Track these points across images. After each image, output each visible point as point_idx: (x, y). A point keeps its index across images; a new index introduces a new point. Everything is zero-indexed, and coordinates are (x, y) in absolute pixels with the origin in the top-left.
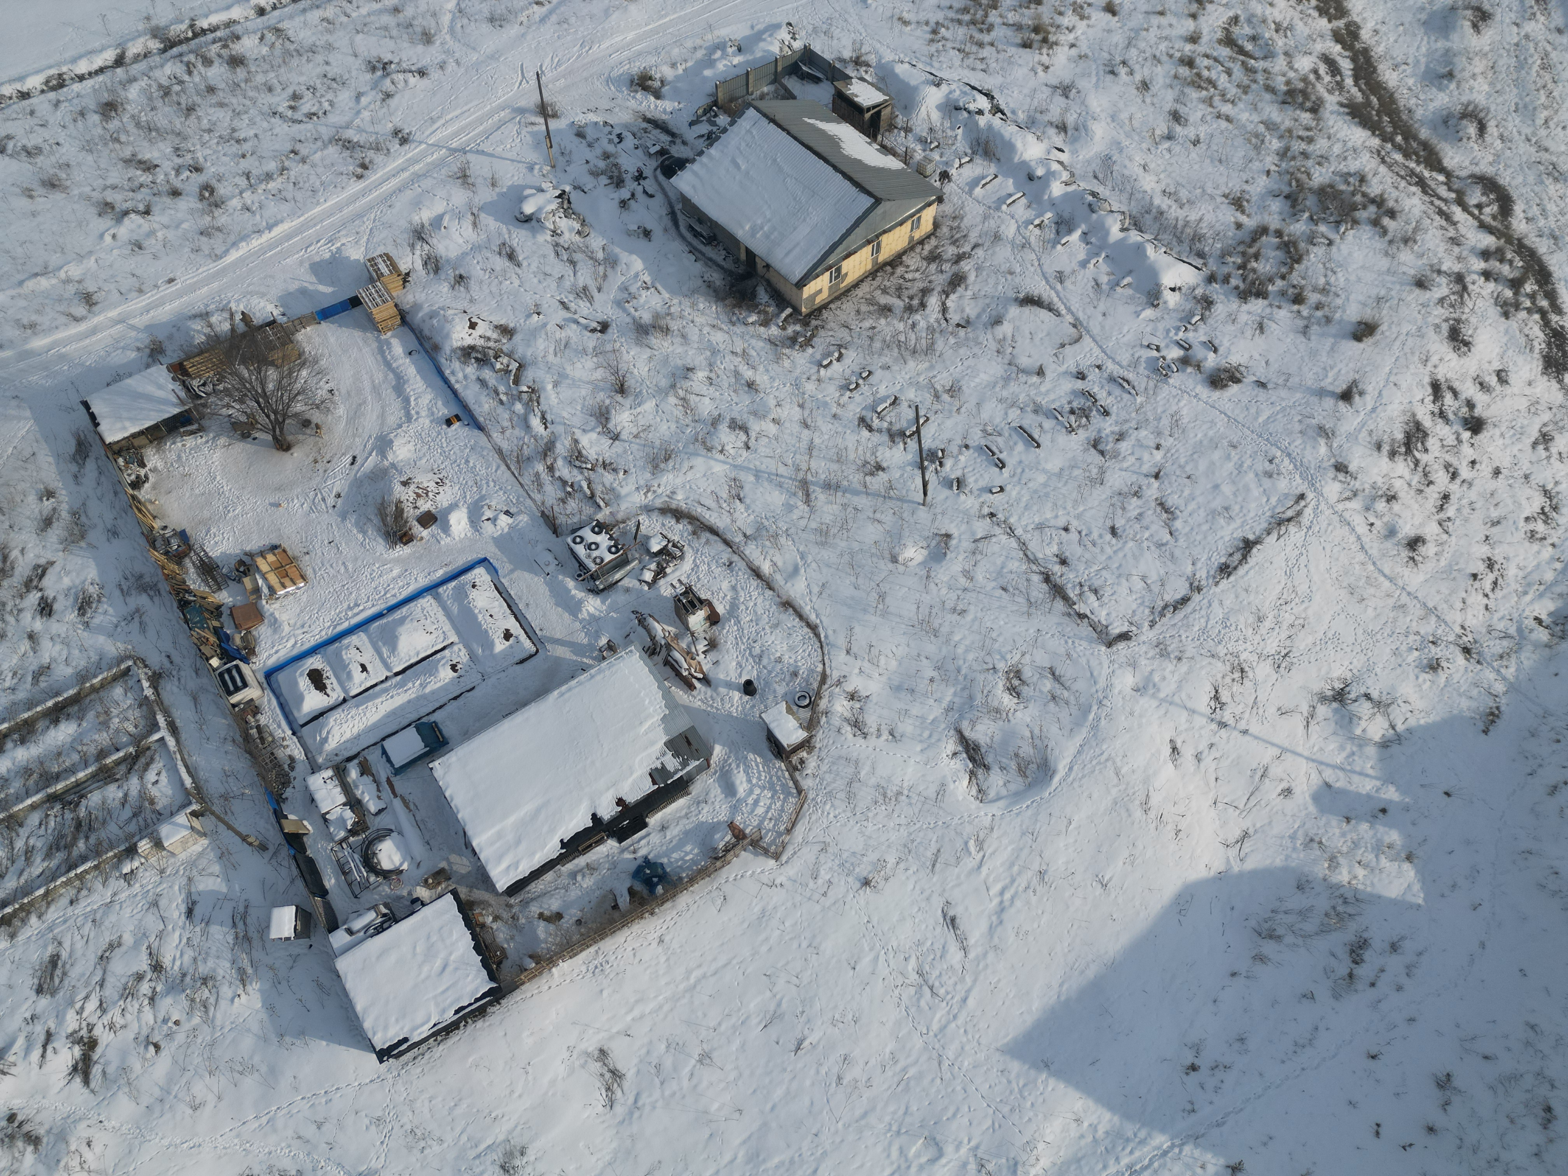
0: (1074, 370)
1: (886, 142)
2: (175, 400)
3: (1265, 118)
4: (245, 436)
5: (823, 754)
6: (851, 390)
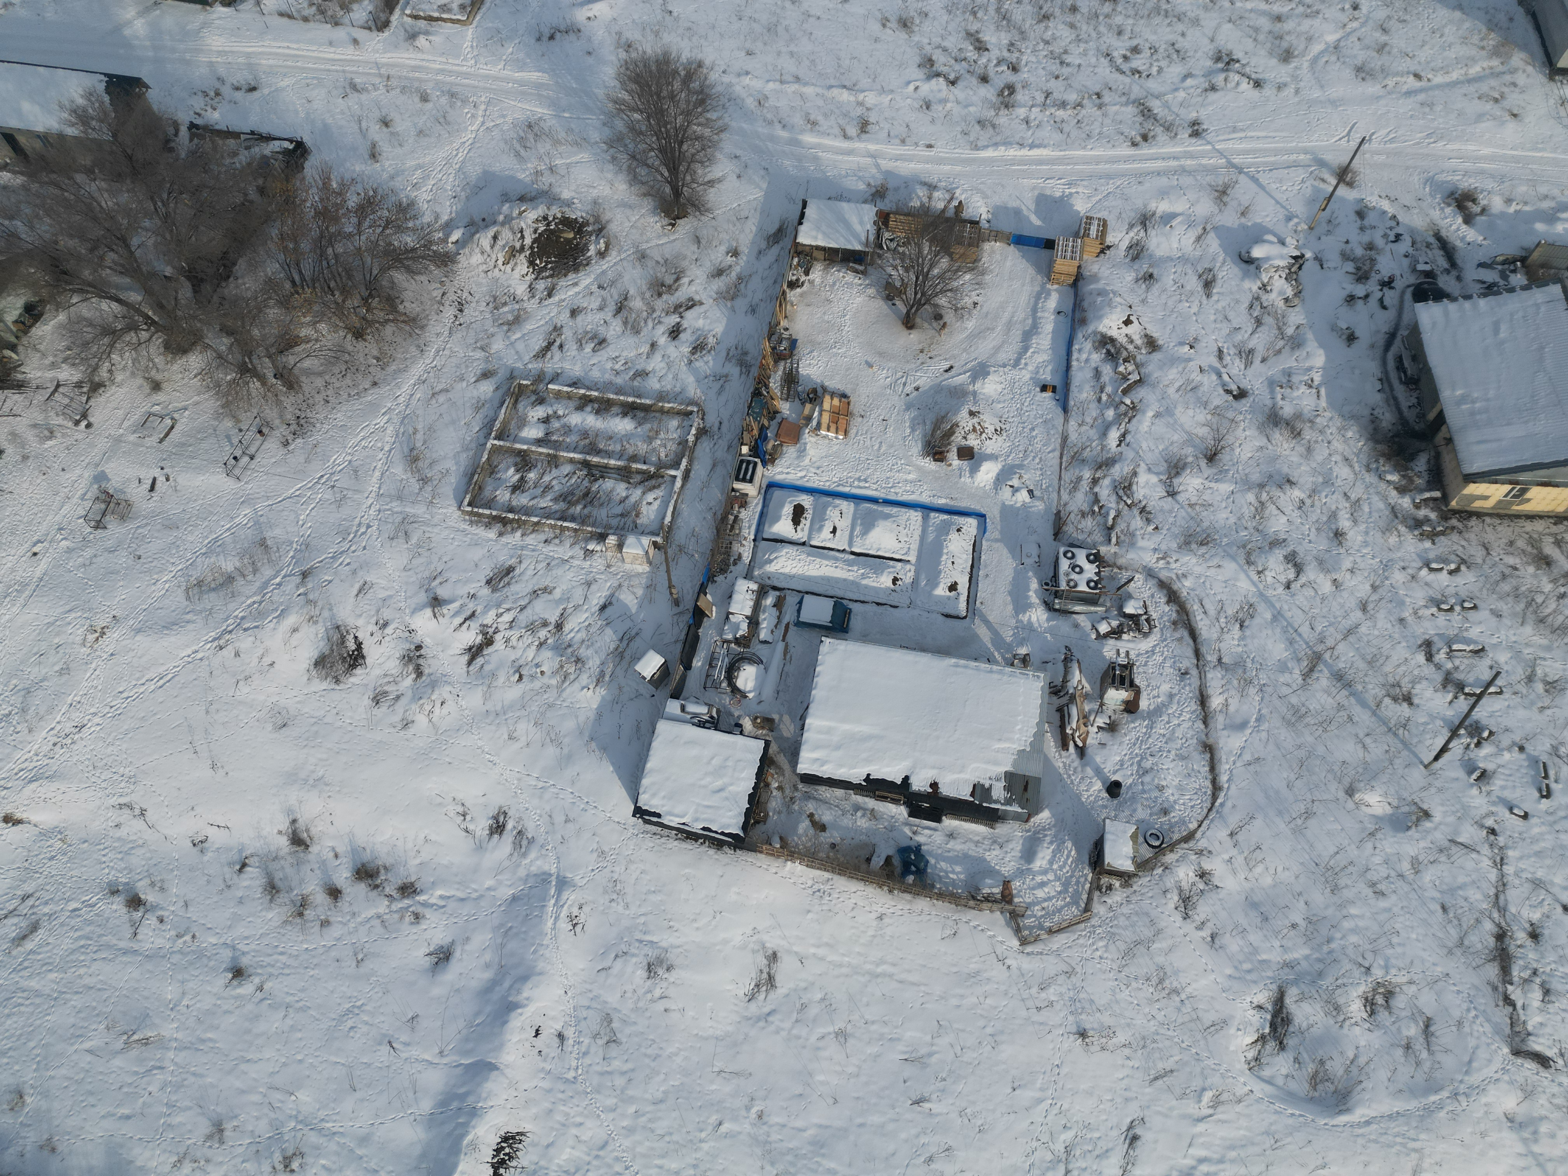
2: (864, 239)
4: (889, 298)
5: (1134, 898)
6: (1440, 609)
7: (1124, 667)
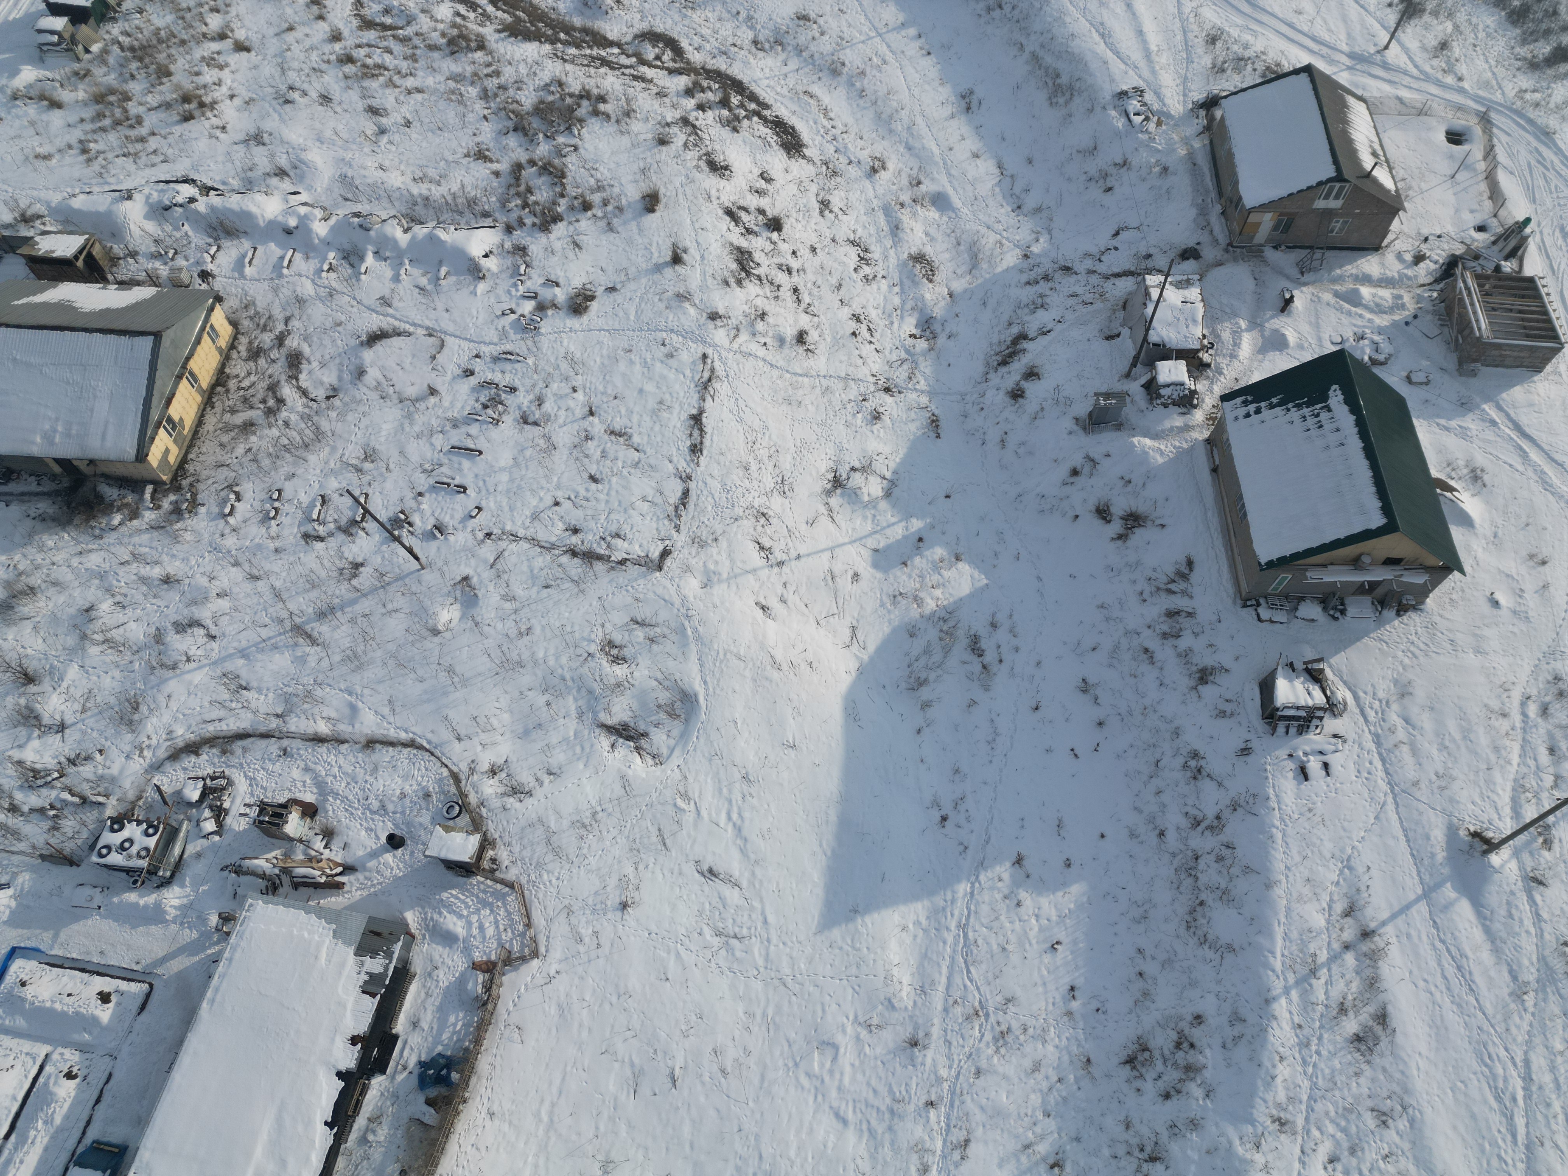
0: (459, 372)
1: (119, 277)
3: (448, 74)
5: (507, 839)
6: (274, 518)
7: (262, 811)
